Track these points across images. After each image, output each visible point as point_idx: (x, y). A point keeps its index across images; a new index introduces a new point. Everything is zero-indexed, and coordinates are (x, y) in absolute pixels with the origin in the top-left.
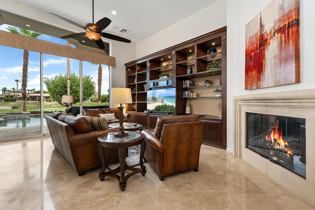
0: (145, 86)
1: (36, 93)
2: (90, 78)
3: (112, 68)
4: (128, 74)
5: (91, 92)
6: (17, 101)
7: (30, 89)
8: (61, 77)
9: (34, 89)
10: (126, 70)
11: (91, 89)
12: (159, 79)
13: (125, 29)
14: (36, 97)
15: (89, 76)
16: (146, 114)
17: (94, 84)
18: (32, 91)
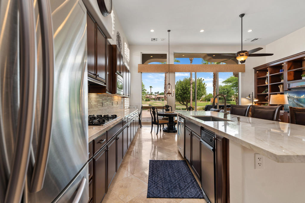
0: (280, 87)
1: (160, 94)
2: (202, 80)
3: (241, 74)
4: (257, 77)
5: (203, 93)
6: (151, 101)
7: (156, 92)
8: (180, 82)
9: (158, 92)
10: (255, 73)
11: (203, 90)
12: (301, 79)
13: (257, 38)
14: (160, 97)
15: (201, 79)
16: (282, 113)
17: (205, 85)
18: (157, 93)
